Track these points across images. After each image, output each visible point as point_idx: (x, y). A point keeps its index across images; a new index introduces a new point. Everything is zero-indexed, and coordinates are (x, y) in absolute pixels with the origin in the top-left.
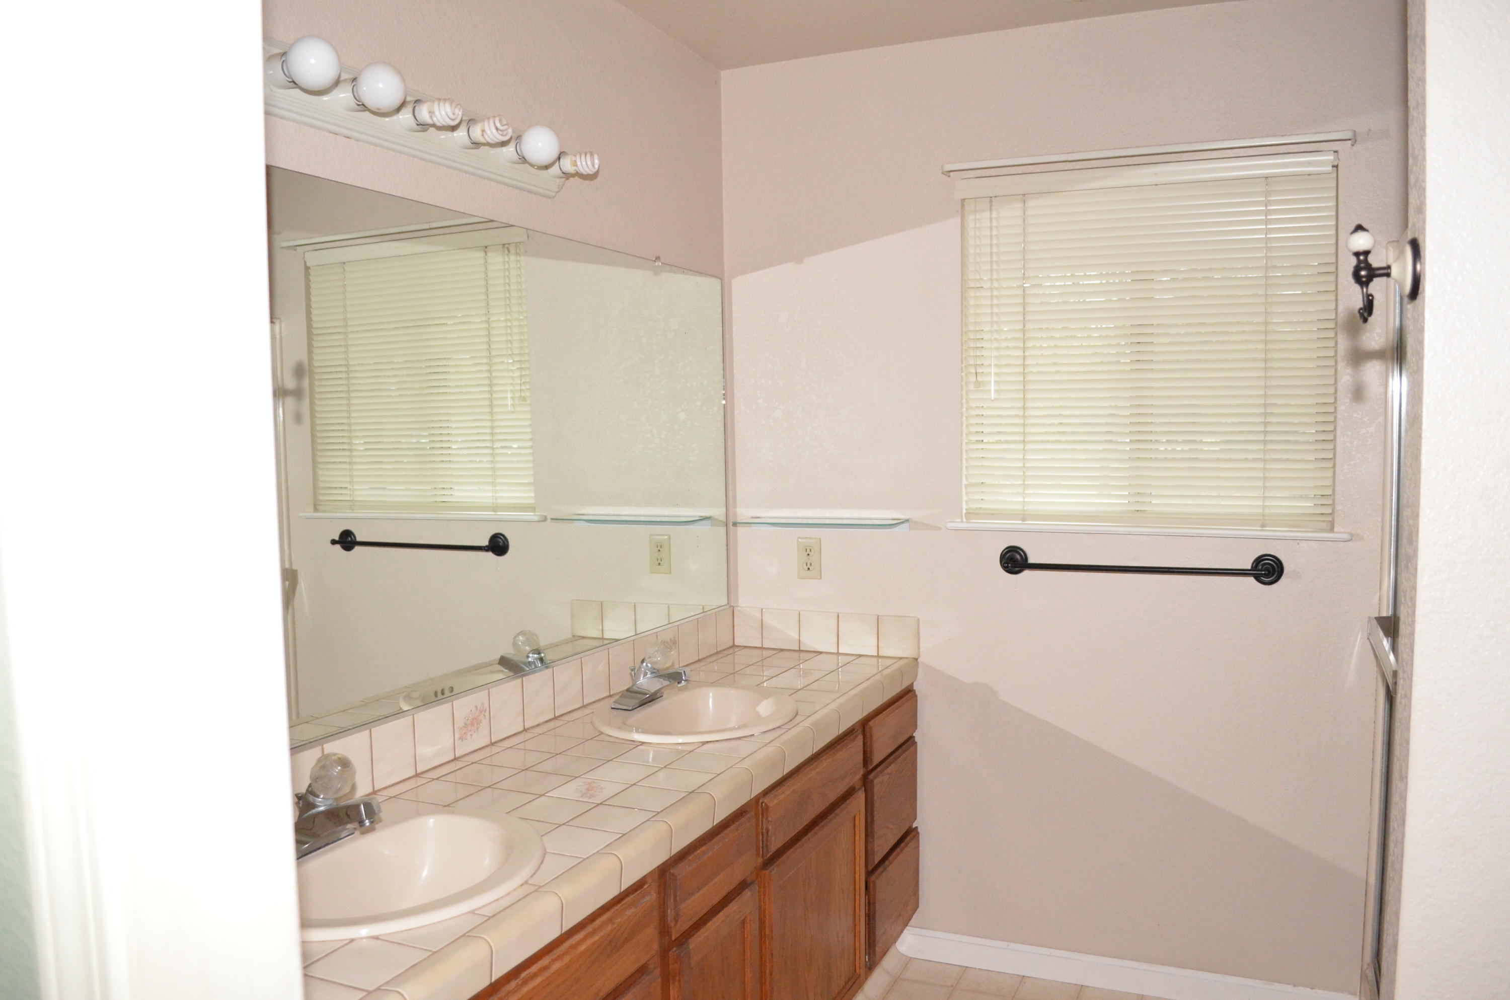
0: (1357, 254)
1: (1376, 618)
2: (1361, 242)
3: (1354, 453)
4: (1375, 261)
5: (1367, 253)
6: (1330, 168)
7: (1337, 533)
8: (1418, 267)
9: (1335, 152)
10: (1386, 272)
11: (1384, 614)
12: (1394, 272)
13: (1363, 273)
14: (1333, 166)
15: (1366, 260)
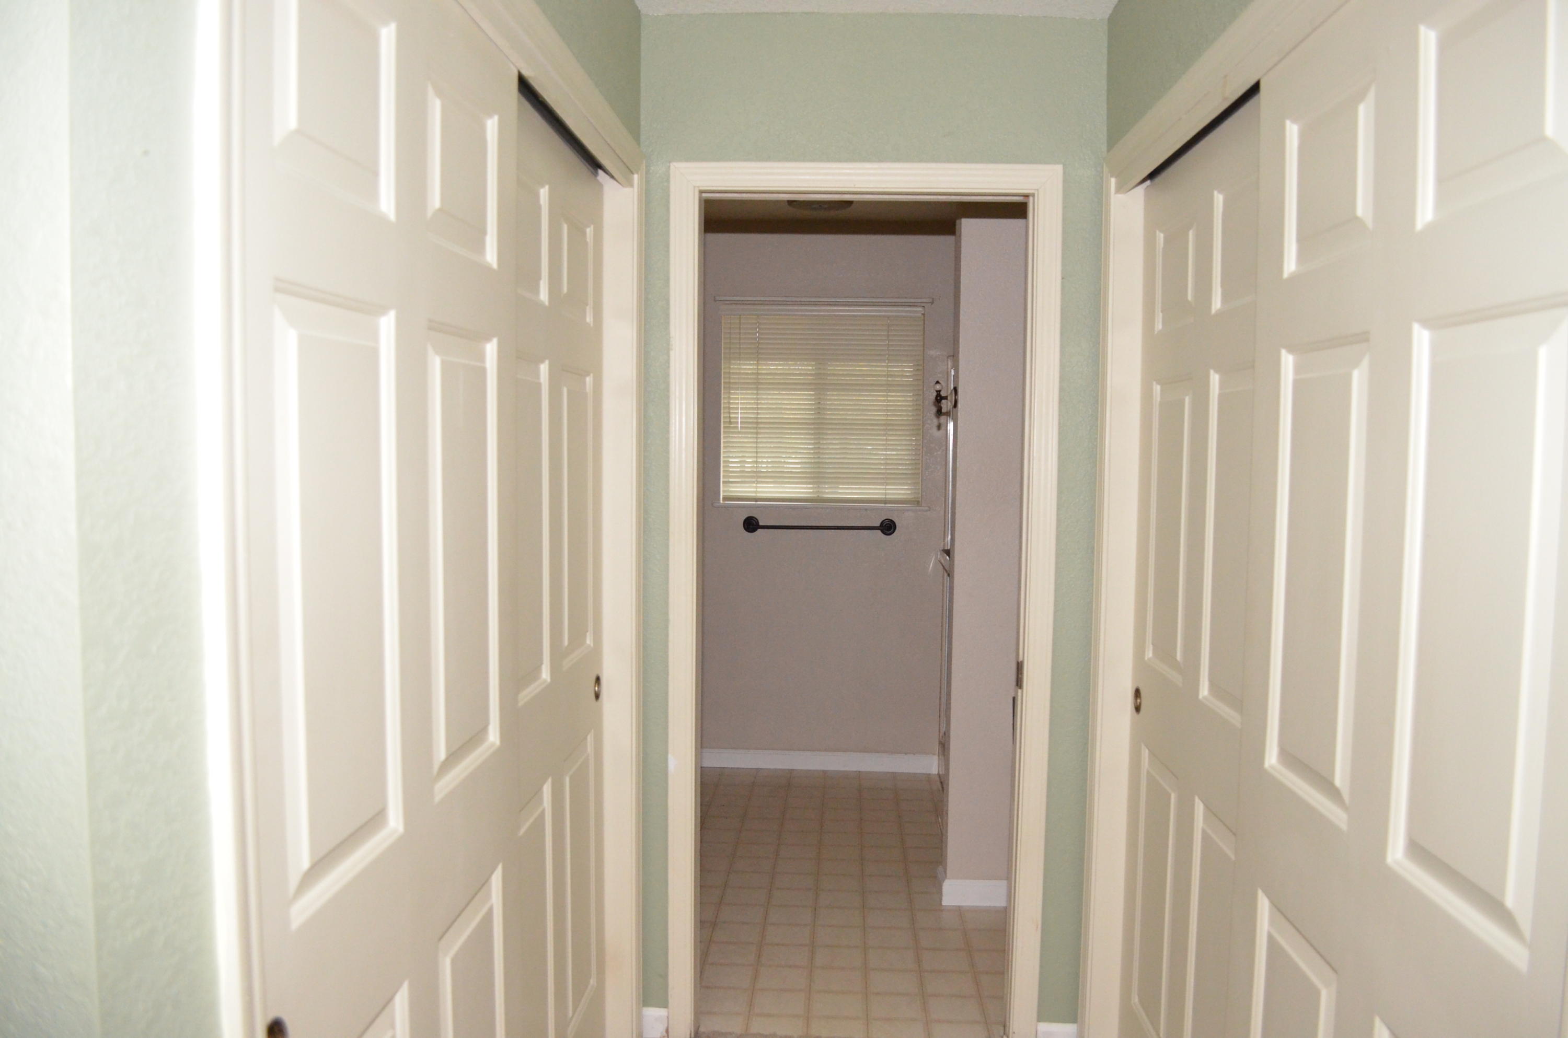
0: (937, 391)
1: (942, 550)
2: (938, 387)
3: (931, 465)
4: (943, 394)
5: (940, 391)
6: (920, 315)
7: (923, 507)
8: (956, 397)
9: (923, 307)
10: (946, 398)
11: (946, 548)
12: (949, 398)
13: (939, 398)
14: (922, 314)
15: (940, 394)
